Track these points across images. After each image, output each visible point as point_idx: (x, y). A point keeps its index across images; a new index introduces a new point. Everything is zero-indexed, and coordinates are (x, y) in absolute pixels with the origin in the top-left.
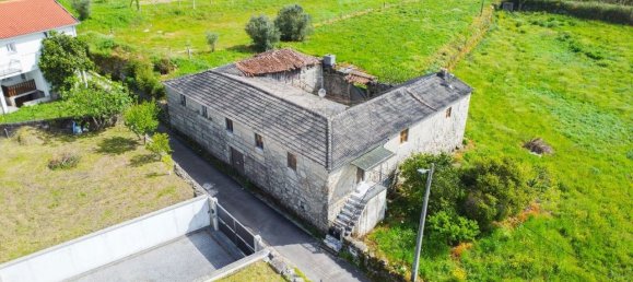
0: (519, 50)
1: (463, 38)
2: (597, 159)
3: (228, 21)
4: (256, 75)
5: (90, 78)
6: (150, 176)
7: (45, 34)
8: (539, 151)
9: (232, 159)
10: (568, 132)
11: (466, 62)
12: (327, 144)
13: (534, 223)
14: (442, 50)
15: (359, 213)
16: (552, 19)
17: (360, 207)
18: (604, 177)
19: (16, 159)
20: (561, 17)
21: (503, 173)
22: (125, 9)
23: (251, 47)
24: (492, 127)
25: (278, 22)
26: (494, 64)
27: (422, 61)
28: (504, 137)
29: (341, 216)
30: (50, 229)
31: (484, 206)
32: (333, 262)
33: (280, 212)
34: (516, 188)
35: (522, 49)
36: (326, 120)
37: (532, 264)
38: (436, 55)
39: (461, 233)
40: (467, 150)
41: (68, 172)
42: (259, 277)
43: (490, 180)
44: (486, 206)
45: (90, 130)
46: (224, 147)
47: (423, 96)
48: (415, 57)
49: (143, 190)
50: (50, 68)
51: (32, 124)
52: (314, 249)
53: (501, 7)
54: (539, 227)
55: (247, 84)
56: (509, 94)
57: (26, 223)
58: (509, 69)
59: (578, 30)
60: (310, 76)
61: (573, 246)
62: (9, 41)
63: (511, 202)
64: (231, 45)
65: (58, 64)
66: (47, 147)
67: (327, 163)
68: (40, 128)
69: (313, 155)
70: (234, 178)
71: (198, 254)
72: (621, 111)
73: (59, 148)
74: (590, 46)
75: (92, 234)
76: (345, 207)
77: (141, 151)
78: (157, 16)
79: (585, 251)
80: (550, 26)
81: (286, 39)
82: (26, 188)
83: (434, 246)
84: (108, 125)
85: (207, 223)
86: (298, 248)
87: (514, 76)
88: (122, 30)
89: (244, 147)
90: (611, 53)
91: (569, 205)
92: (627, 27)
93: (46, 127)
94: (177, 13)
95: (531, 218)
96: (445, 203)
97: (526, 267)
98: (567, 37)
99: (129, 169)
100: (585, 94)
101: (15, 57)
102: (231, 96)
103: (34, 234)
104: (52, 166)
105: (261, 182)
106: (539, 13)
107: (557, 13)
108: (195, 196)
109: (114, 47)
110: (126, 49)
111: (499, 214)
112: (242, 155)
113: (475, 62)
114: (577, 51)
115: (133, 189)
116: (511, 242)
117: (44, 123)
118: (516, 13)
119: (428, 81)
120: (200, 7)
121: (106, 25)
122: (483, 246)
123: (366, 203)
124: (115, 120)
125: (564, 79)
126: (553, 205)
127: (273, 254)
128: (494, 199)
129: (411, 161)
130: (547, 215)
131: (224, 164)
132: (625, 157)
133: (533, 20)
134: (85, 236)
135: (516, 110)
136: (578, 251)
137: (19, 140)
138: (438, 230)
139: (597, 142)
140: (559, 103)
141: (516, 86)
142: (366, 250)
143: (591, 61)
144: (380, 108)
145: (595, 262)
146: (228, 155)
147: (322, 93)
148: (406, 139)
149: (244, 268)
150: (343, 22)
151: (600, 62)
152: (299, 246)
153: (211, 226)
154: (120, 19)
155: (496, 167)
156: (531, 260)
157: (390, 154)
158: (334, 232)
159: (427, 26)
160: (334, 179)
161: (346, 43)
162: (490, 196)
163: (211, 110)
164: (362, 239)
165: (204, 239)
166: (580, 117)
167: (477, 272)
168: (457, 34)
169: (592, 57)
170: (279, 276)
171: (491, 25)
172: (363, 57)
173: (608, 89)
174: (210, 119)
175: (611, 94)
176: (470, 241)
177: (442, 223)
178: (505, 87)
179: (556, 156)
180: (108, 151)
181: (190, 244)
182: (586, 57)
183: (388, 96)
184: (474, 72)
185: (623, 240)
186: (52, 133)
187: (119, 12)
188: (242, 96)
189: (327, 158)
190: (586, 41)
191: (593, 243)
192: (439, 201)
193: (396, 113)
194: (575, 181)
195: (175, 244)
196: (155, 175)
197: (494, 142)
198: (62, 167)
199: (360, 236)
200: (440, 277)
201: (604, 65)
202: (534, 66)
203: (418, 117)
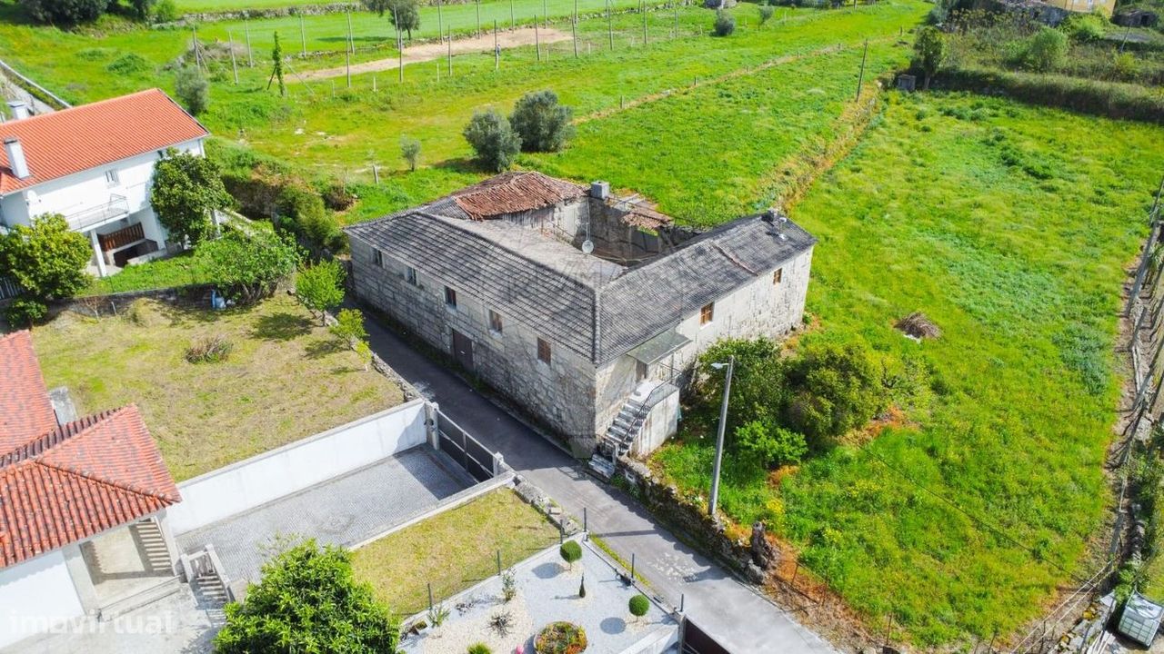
0: (914, 162)
1: (820, 143)
2: (1006, 345)
3: (433, 113)
4: (486, 218)
5: (225, 219)
6: (338, 372)
7: (160, 153)
8: (919, 332)
9: (454, 345)
10: (970, 303)
11: (824, 185)
12: (594, 326)
13: (891, 439)
14: (784, 166)
15: (638, 424)
16: (980, 106)
17: (640, 415)
18: (1007, 372)
19: (135, 347)
20: (995, 101)
21: (845, 367)
22: (260, 95)
23: (473, 161)
24: (850, 296)
25: (516, 121)
26: (870, 187)
27: (750, 187)
28: (866, 312)
29: (614, 428)
30: (207, 447)
31: (814, 413)
32: (603, 492)
33: (528, 424)
34: (862, 388)
35: (919, 160)
36: (592, 292)
37: (878, 493)
38: (773, 175)
39: (781, 451)
40: (808, 332)
41: (218, 367)
42: (501, 508)
43: (824, 377)
44: (818, 415)
45: (238, 303)
46: (442, 330)
47: (739, 252)
48: (738, 180)
49: (330, 392)
50: (170, 207)
51: (152, 295)
52: (575, 475)
53: (895, 83)
54: (896, 445)
55: (475, 235)
56: (886, 241)
57: (172, 438)
58: (894, 197)
59: (1019, 125)
60: (569, 217)
61: (943, 471)
62: (108, 167)
63: (854, 410)
64: (440, 159)
65: (182, 201)
66: (177, 330)
67: (593, 354)
68: (164, 300)
69: (574, 343)
70: (457, 374)
71: (413, 482)
72: (1062, 269)
73: (196, 331)
74: (1035, 155)
75: (266, 454)
76: (620, 416)
77: (319, 334)
78: (314, 104)
79: (958, 478)
80: (975, 119)
81: (530, 147)
82: (162, 391)
83: (745, 469)
84: (263, 296)
85: (423, 439)
86: (553, 472)
87: (900, 208)
88: (258, 131)
89: (473, 330)
90: (1068, 167)
91: (948, 415)
92: (1102, 121)
93: (172, 298)
94: (346, 99)
95: (886, 431)
96: (761, 410)
97: (870, 497)
98: (998, 139)
99: (306, 362)
100: (1009, 240)
101: (118, 190)
102: (451, 253)
103: (187, 453)
104: (192, 357)
105: (499, 380)
106: (958, 94)
107: (990, 94)
108: (406, 400)
109: (254, 166)
110: (273, 167)
111: (835, 425)
112: (469, 341)
113: (839, 185)
114: (1011, 163)
115: (315, 391)
116: (855, 465)
117: (169, 292)
118: (920, 95)
119: (747, 229)
120: (383, 88)
121: (232, 123)
122: (813, 469)
123: (649, 409)
124: (273, 288)
125: (980, 213)
126: (925, 413)
127: (520, 477)
128: (828, 405)
129: (715, 349)
130: (914, 428)
131: (442, 354)
132: (1049, 342)
133: (948, 106)
134: (258, 456)
135: (895, 267)
136: (947, 478)
137: (135, 318)
138: (749, 448)
139: (1011, 319)
140: (965, 256)
141: (902, 228)
142: (648, 475)
143: (1031, 182)
144: (673, 272)
145: (970, 493)
146: (448, 340)
147: (588, 247)
148: (710, 317)
149: (481, 496)
150: (624, 115)
151: (1047, 183)
152: (554, 470)
153: (428, 444)
154: (255, 111)
155: (834, 359)
156: (876, 488)
157: (684, 340)
158: (603, 451)
159: (764, 122)
160: (603, 377)
161: (629, 154)
162: (823, 400)
163: (422, 274)
164: (644, 461)
165: (418, 461)
166: (995, 278)
167: (801, 503)
168: (812, 136)
169: (1035, 174)
170: (528, 506)
171: (874, 116)
172: (656, 180)
173: (1050, 231)
174: (421, 287)
175: (1053, 239)
176: (795, 463)
177: (754, 438)
178: (883, 229)
179: (944, 340)
180: (270, 336)
181: (401, 468)
182: (1024, 175)
183: (685, 253)
184: (835, 202)
185: (1015, 463)
186: (181, 307)
187: (250, 99)
188: (467, 254)
189: (594, 346)
190: (1029, 146)
191: (972, 465)
192: (753, 408)
193: (695, 279)
194: (964, 379)
195: (378, 468)
196: (345, 370)
197: (850, 320)
198: (207, 359)
199: (640, 457)
200: (748, 510)
201: (1051, 190)
202: (935, 192)
203: (729, 285)
